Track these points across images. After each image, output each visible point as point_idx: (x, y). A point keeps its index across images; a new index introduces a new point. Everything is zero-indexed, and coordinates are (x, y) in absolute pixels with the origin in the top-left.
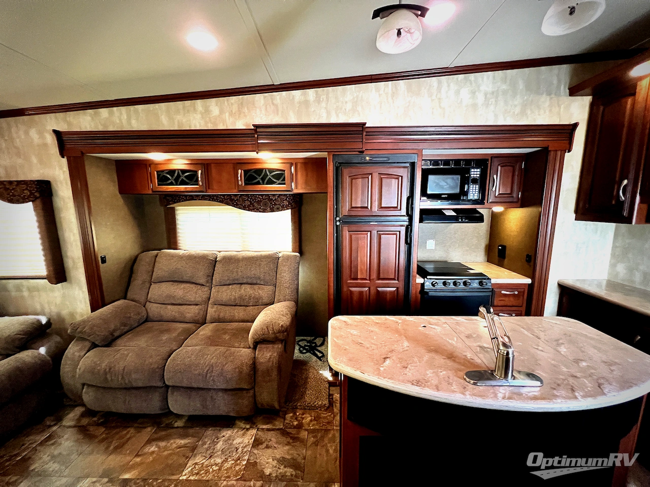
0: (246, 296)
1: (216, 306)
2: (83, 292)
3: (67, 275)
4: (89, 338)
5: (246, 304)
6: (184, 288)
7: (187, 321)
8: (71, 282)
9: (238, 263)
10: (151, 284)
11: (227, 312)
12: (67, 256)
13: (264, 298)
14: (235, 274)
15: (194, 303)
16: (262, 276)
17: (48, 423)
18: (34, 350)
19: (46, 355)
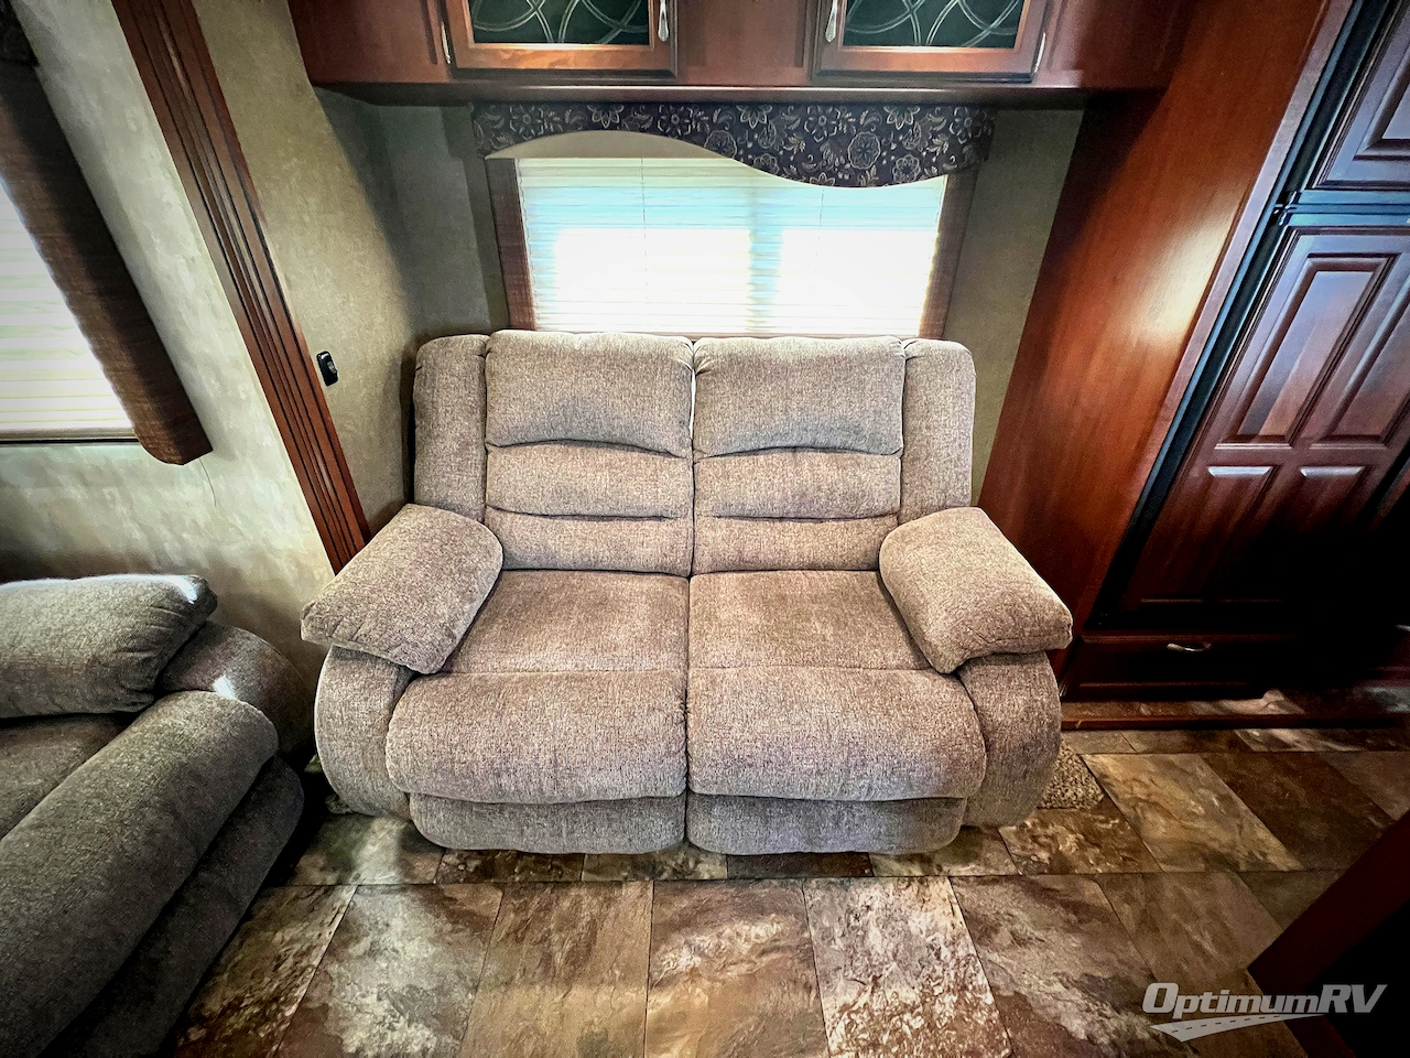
0: (819, 488)
1: (723, 522)
2: (281, 486)
3: (210, 428)
4: (388, 656)
5: (816, 515)
6: (609, 465)
7: (641, 569)
8: (229, 455)
9: (786, 379)
10: (487, 452)
11: (763, 540)
12: (188, 357)
13: (876, 496)
14: (779, 417)
15: (651, 513)
16: (867, 425)
17: (316, 877)
18: (200, 694)
19: (243, 703)
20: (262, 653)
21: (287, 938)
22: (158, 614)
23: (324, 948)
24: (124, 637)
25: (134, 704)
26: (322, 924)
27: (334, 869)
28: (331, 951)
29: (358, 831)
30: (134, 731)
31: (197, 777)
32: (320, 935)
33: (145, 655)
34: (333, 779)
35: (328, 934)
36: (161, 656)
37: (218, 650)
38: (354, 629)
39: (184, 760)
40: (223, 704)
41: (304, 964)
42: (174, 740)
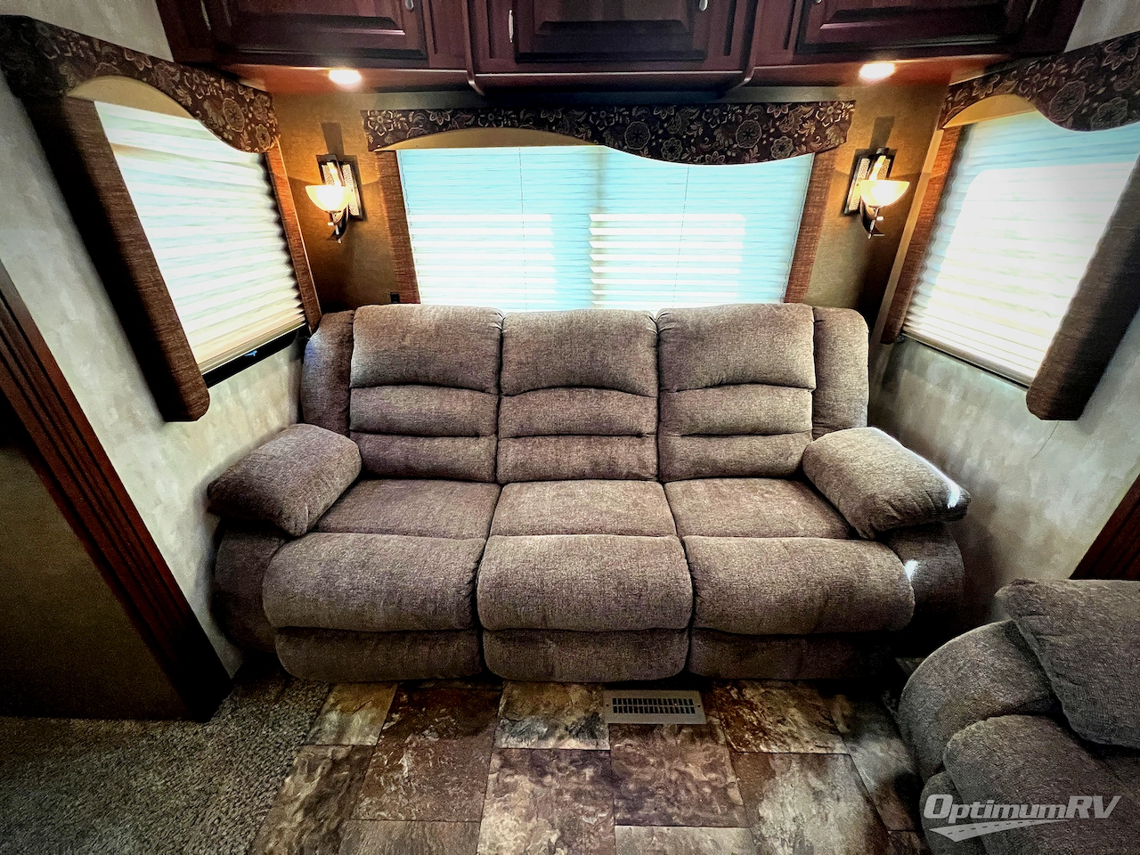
4: (1052, 679)
17: (837, 714)
18: (897, 559)
19: (911, 588)
20: (953, 571)
21: (796, 718)
22: (925, 499)
23: (802, 751)
24: (896, 496)
25: (865, 533)
26: (814, 739)
27: (848, 727)
28: (803, 756)
29: (882, 730)
30: (852, 546)
31: (851, 599)
32: (807, 742)
33: (895, 514)
34: (909, 689)
35: (810, 749)
36: (902, 521)
37: (931, 545)
38: (1048, 631)
39: (856, 584)
40: (902, 576)
41: (789, 740)
42: (861, 569)
